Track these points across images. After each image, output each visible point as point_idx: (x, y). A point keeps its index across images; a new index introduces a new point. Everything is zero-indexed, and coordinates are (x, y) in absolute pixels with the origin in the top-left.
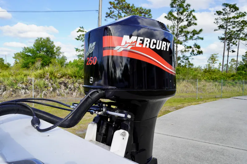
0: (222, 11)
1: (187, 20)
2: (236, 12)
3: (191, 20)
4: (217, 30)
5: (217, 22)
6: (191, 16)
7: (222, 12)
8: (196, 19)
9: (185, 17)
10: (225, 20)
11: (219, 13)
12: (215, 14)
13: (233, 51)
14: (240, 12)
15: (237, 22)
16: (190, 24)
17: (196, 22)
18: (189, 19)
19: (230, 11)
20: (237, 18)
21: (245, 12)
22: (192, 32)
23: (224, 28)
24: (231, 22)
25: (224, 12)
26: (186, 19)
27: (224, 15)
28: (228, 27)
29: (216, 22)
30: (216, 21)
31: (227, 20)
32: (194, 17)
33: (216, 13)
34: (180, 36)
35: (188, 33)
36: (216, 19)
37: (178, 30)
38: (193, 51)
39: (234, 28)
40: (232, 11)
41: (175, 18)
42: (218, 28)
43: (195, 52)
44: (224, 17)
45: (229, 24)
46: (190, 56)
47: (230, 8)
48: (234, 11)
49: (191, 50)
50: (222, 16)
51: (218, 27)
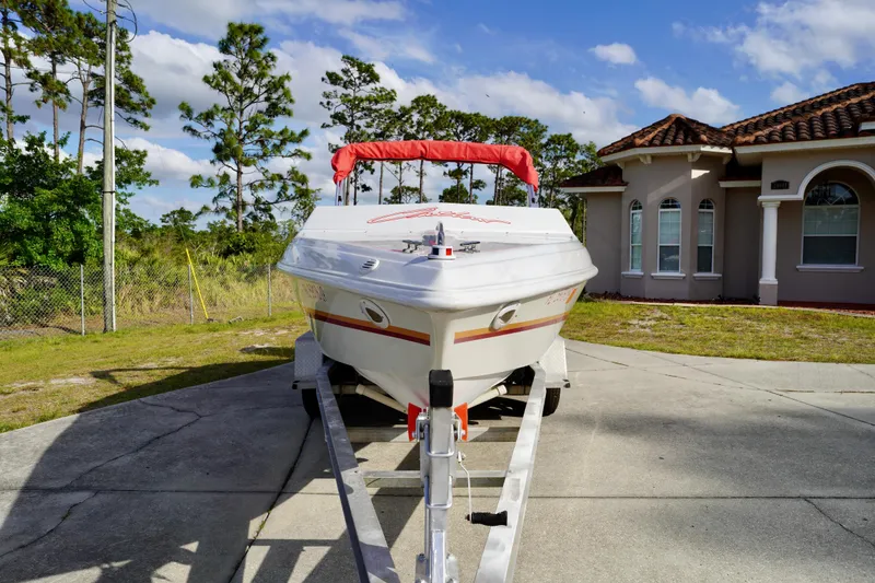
0: (341, 74)
1: (267, 99)
2: (372, 85)
3: (278, 99)
4: (328, 126)
5: (328, 103)
6: (280, 92)
7: (342, 79)
8: (291, 101)
9: (264, 89)
10: (350, 101)
11: (333, 78)
12: (323, 79)
13: (366, 188)
14: (382, 89)
15: (376, 111)
16: (274, 110)
17: (290, 106)
18: (275, 96)
19: (359, 78)
20: (377, 102)
21: (393, 91)
22: (281, 133)
23: (345, 123)
24: (363, 109)
25: (345, 78)
26: (266, 95)
27: (345, 87)
28: (356, 122)
29: (325, 104)
30: (325, 101)
31: (354, 104)
32: (286, 94)
33: (326, 77)
34: (247, 141)
35: (271, 135)
36: (327, 95)
37: (241, 123)
38: (284, 188)
39: (369, 126)
40: (364, 81)
41: (236, 88)
42: (329, 121)
43: (291, 191)
44: (345, 92)
45: (359, 114)
46: (277, 202)
47: (360, 71)
48: (369, 82)
49: (278, 185)
50: (340, 90)
51: (331, 116)
